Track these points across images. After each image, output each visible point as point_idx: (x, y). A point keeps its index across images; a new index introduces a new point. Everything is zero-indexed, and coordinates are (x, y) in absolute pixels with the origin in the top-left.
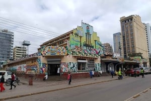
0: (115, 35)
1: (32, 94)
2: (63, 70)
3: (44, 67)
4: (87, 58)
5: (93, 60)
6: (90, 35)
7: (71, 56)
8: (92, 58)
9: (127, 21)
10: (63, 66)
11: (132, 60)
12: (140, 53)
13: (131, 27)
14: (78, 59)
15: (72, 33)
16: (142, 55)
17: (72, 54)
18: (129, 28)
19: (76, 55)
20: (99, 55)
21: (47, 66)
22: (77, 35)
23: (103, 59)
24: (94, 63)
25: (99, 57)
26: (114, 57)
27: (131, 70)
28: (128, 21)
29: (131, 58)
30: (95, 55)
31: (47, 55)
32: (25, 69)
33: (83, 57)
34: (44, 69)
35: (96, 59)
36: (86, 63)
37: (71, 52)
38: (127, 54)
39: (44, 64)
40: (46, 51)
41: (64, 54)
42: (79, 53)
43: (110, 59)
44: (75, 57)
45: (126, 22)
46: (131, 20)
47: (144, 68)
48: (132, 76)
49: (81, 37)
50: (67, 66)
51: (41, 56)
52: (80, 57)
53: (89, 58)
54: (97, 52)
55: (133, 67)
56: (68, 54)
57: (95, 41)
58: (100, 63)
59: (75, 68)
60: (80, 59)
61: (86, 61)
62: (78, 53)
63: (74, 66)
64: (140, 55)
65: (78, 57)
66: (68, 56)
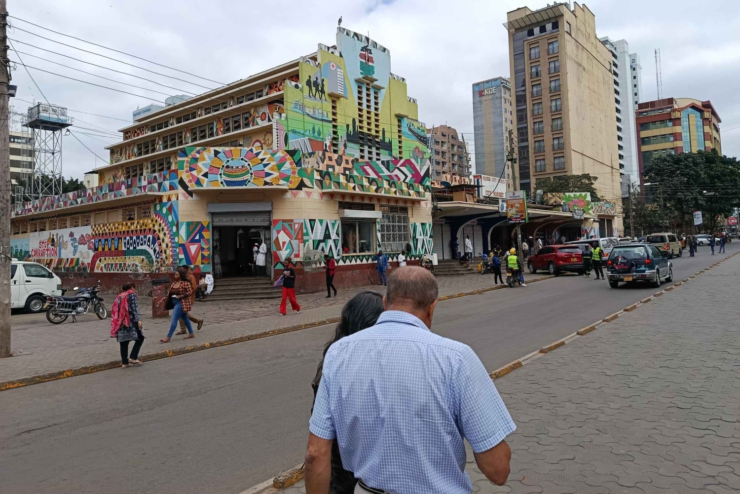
0: (479, 90)
1: (212, 346)
2: (284, 254)
3: (193, 241)
4: (379, 199)
5: (405, 210)
6: (378, 89)
7: (316, 191)
8: (397, 200)
9: (537, 30)
10: (283, 237)
11: (556, 206)
12: (587, 176)
13: (555, 57)
14: (343, 206)
15: (295, 77)
16: (596, 185)
17: (321, 183)
18: (544, 60)
19: (333, 189)
20: (426, 188)
21: (207, 235)
22: (316, 86)
23: (442, 205)
24: (406, 220)
25: (428, 195)
26: (483, 193)
27: (553, 250)
28: (543, 29)
29: (553, 198)
30: (409, 186)
31: (206, 185)
32: (83, 248)
33: (362, 197)
34: (193, 248)
35: (414, 202)
36: (373, 221)
37: (317, 176)
38: (533, 181)
39: (195, 229)
40: (203, 167)
41: (283, 185)
42: (349, 178)
43: (468, 203)
44: (332, 195)
45: (531, 33)
46: (555, 26)
47: (602, 241)
48: (558, 273)
49: (335, 98)
50: (301, 236)
51: (180, 190)
52: (353, 196)
53: (389, 199)
54: (416, 174)
55: (556, 235)
56: (301, 185)
57: (400, 118)
58: (429, 221)
59: (330, 242)
60: (351, 206)
61: (376, 214)
62: (342, 179)
63: (327, 236)
64: (585, 183)
65: (343, 195)
66: (302, 193)
